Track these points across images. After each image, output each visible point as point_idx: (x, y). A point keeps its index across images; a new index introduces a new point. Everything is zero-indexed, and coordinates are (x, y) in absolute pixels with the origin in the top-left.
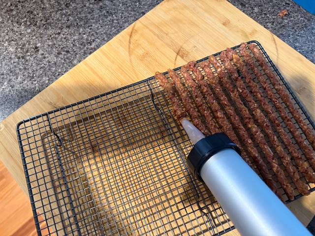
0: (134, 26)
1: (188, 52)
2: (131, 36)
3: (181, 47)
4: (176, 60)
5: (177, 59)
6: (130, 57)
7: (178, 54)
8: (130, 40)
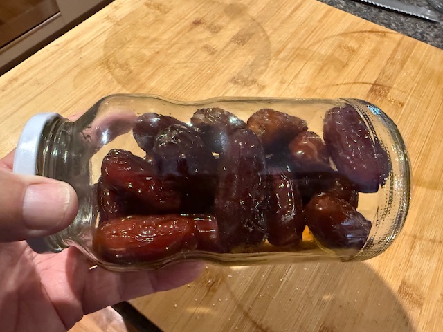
0: (392, 33)
1: (385, 96)
2: (371, 32)
3: (390, 88)
4: (363, 83)
5: (365, 85)
6: (338, 35)
7: (374, 84)
8: (366, 31)
